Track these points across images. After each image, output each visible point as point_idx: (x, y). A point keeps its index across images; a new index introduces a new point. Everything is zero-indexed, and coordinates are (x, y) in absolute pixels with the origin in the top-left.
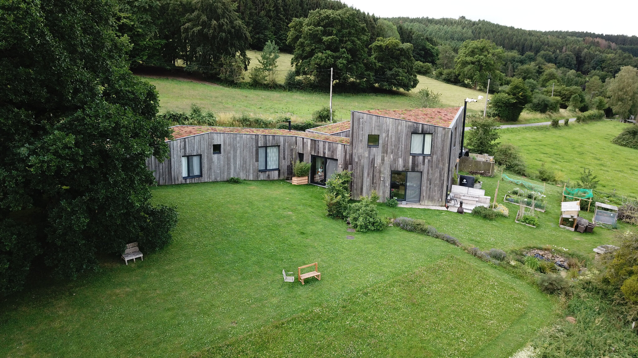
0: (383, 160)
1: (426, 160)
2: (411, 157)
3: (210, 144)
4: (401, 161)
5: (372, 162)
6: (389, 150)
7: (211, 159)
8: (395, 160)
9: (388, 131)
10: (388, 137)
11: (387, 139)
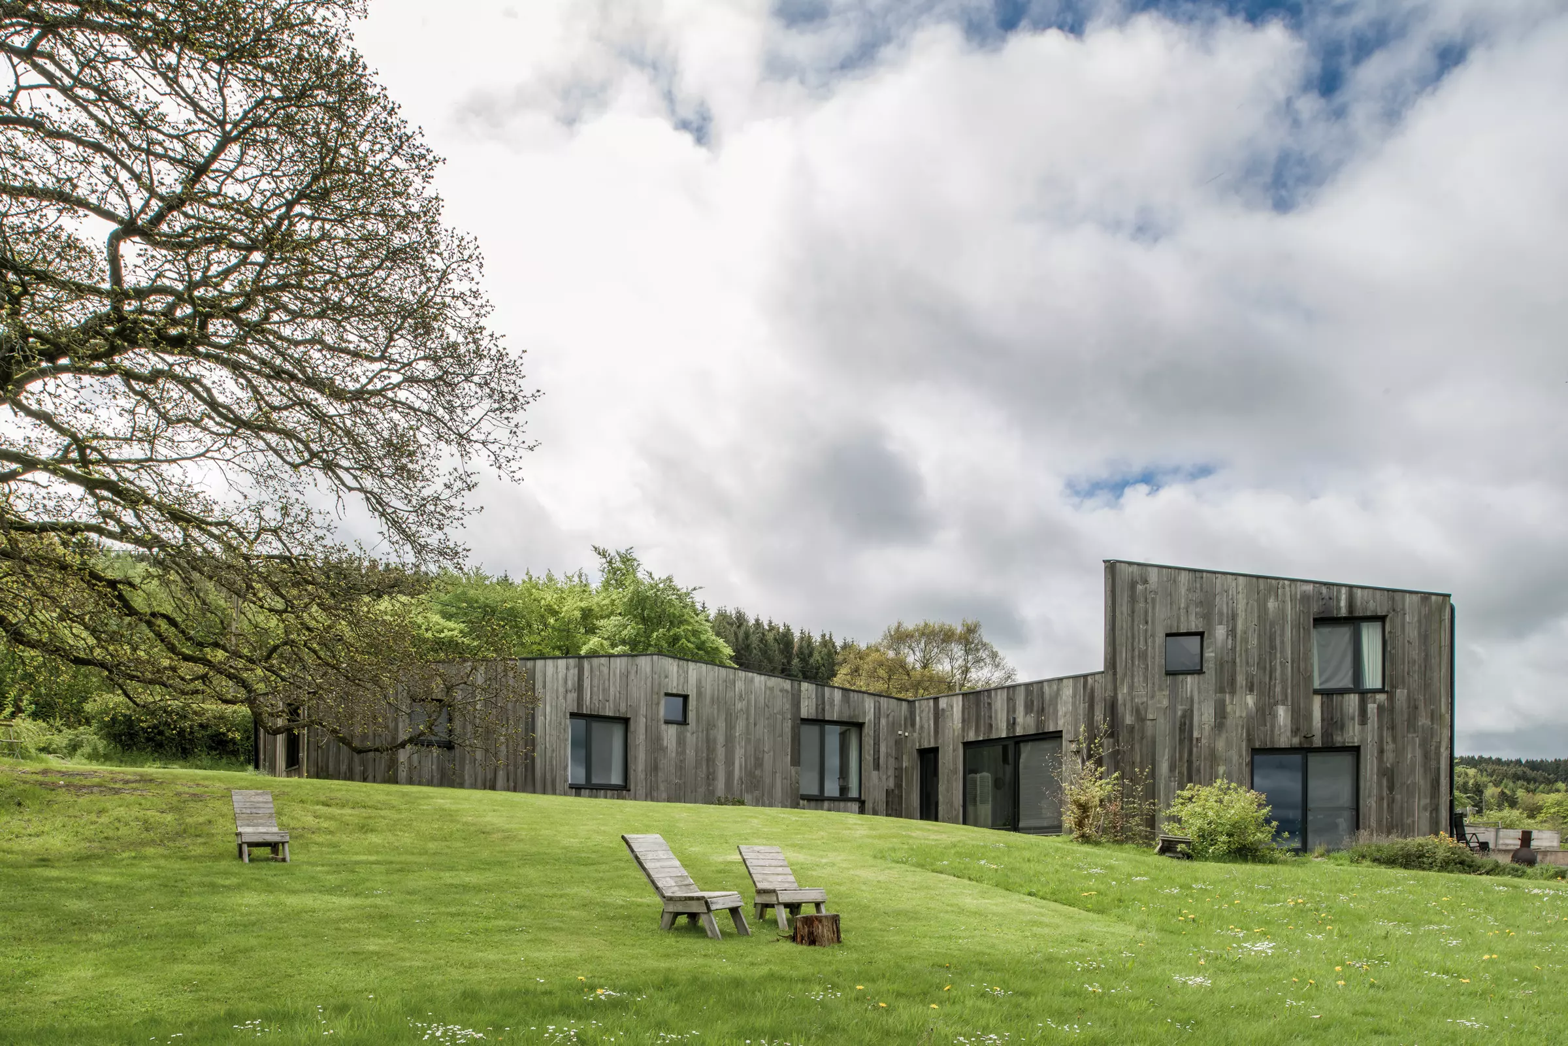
0: (1221, 714)
1: (1372, 708)
2: (1317, 701)
3: (656, 690)
4: (1282, 714)
5: (1183, 724)
6: (1241, 680)
7: (659, 739)
8: (1265, 712)
9: (1234, 617)
10: (1234, 637)
11: (1230, 642)
